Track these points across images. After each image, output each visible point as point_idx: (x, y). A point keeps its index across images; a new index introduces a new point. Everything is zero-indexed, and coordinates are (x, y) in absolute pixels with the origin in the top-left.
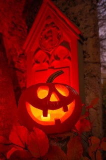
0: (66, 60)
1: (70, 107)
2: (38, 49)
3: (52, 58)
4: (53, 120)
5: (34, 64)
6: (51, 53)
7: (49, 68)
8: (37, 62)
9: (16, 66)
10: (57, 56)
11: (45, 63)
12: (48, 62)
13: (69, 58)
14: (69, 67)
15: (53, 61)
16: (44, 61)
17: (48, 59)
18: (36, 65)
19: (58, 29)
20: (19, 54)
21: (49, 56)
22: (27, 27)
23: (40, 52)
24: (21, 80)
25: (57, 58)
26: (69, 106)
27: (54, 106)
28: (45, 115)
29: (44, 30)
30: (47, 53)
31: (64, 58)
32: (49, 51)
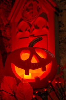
0: (45, 29)
1: (48, 68)
2: (21, 20)
3: (33, 27)
4: (34, 78)
5: (18, 32)
6: (31, 23)
7: (30, 36)
8: (20, 31)
9: (3, 34)
10: (37, 25)
11: (27, 32)
12: (29, 31)
13: (47, 27)
14: (46, 35)
15: (33, 30)
16: (26, 30)
17: (29, 28)
18: (20, 33)
19: (38, 2)
20: (5, 24)
21: (30, 25)
22: (11, 1)
23: (23, 23)
24: (7, 46)
25: (37, 27)
26: (46, 66)
27: (35, 67)
28: (27, 73)
29: (26, 3)
30: (28, 23)
31: (43, 27)
32: (30, 22)
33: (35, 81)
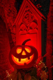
2: (22, 23)
3: (29, 28)
4: (23, 63)
5: (20, 31)
6: (28, 26)
7: (27, 33)
9: (11, 31)
10: (31, 27)
12: (26, 30)
16: (25, 30)
17: (26, 29)
18: (21, 32)
19: (31, 13)
20: (13, 25)
21: (27, 27)
22: (17, 11)
23: (23, 25)
25: (31, 28)
27: (24, 57)
29: (25, 13)
30: (26, 25)
31: (35, 28)
32: (27, 25)
33: (24, 65)
